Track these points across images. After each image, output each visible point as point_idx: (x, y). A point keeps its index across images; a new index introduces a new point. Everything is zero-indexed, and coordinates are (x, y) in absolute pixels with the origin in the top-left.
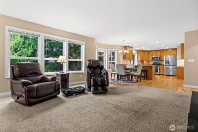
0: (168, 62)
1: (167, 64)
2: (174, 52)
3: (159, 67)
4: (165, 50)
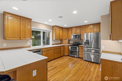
0: (88, 43)
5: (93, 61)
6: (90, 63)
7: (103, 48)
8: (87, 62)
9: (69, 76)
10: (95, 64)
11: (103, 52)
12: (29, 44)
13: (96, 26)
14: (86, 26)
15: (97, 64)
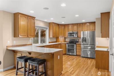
0: (85, 40)
1: (84, 43)
2: (92, 27)
3: (75, 46)
4: (82, 23)
5: (89, 56)
6: (87, 59)
7: (97, 44)
8: (85, 58)
9: (73, 66)
10: (91, 59)
11: (97, 47)
12: (31, 42)
13: (92, 24)
14: (83, 24)
15: (93, 59)
